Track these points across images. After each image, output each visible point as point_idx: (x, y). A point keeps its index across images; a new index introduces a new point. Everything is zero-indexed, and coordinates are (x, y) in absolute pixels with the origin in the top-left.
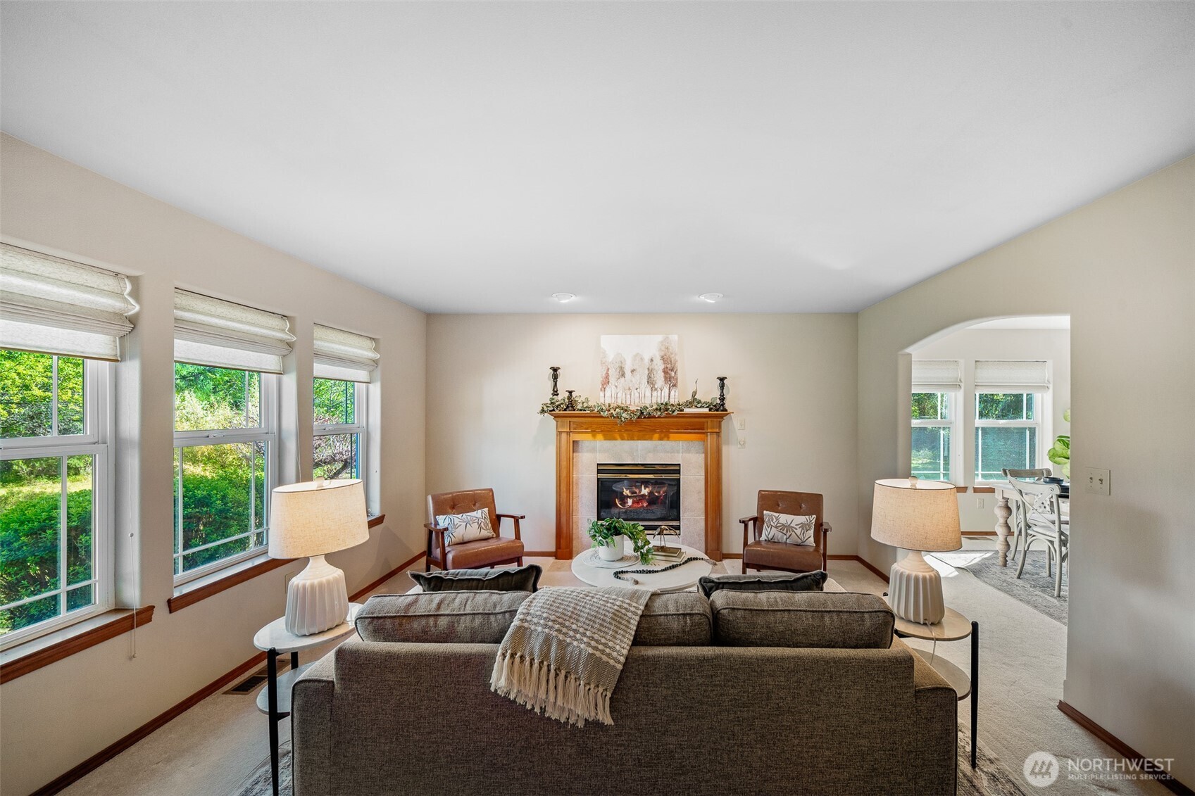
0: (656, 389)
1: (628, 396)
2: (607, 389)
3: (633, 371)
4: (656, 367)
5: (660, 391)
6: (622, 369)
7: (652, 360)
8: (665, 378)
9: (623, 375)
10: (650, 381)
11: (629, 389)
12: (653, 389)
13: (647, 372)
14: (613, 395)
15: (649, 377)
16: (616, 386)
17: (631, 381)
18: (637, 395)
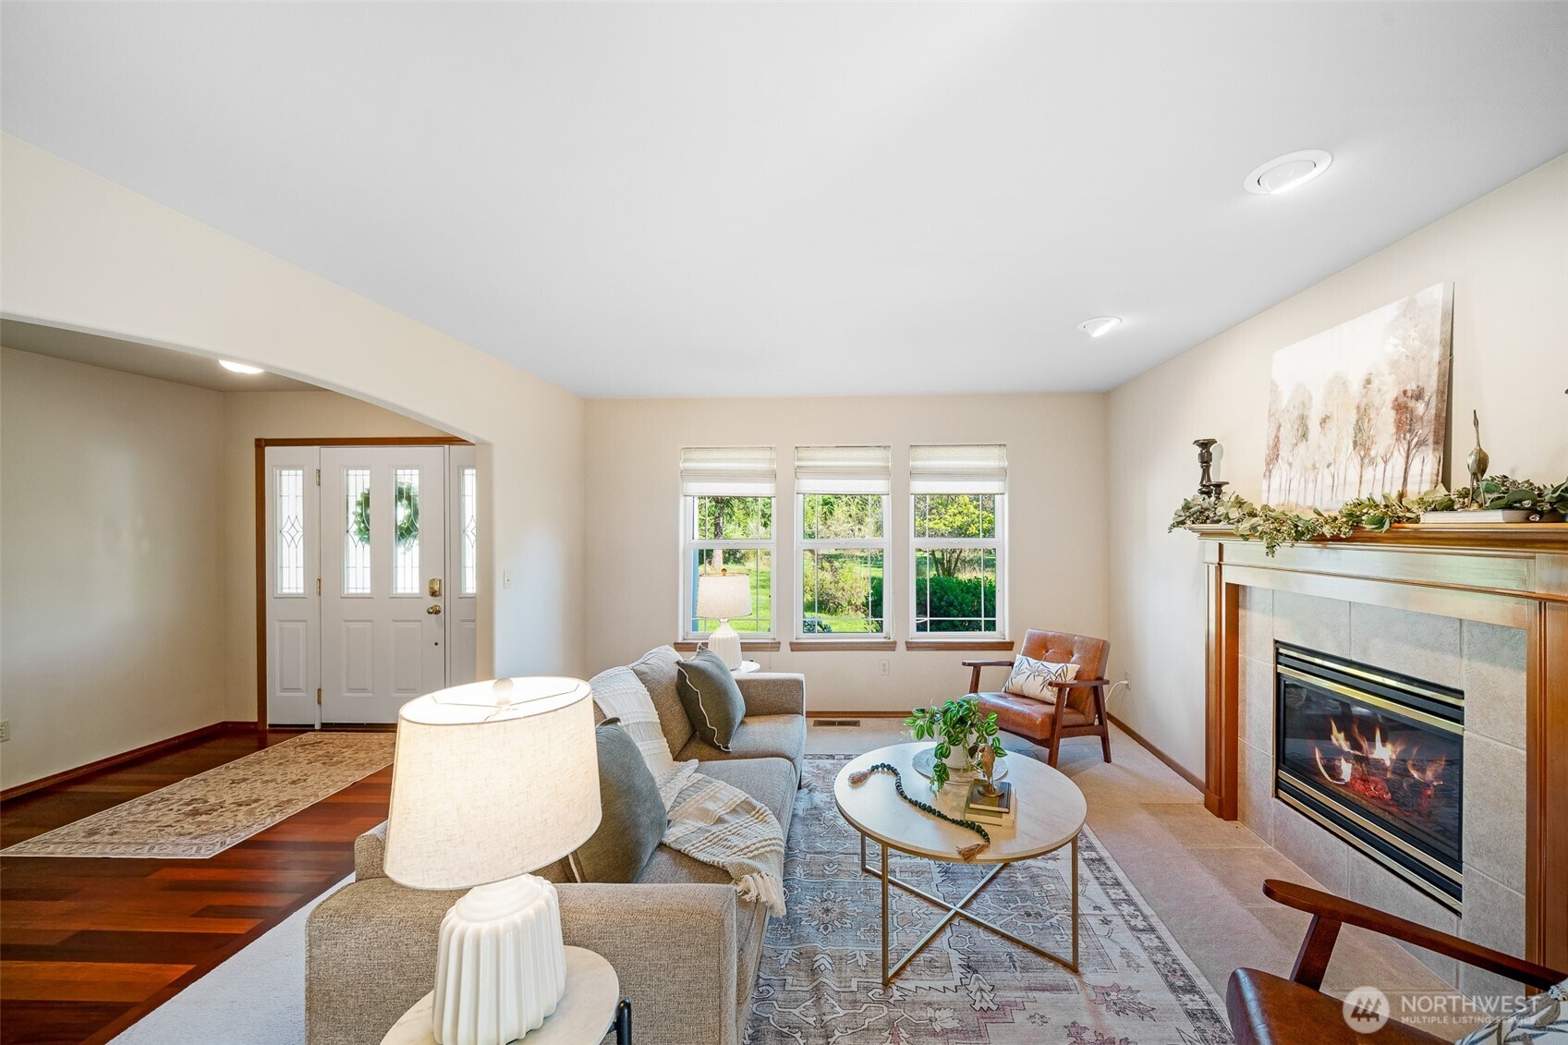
0: (1372, 462)
1: (1311, 486)
2: (1274, 472)
3: (1324, 421)
4: (1377, 402)
5: (1381, 465)
6: (1303, 419)
7: (1368, 382)
8: (1399, 425)
9: (1304, 436)
10: (1361, 443)
11: (1314, 467)
12: (1366, 459)
13: (1353, 416)
14: (1283, 486)
15: (1359, 429)
16: (1290, 464)
17: (1319, 447)
18: (1329, 481)
